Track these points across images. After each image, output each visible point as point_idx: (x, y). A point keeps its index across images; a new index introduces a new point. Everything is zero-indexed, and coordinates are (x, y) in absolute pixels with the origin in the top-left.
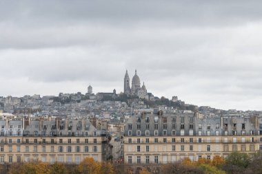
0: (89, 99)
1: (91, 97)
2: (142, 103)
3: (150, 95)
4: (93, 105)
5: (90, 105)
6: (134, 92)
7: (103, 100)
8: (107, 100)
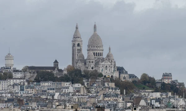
0: (11, 77)
1: (15, 75)
2: (113, 85)
3: (121, 70)
4: (22, 90)
5: (17, 89)
6: (92, 65)
7: (38, 81)
8: (46, 80)
